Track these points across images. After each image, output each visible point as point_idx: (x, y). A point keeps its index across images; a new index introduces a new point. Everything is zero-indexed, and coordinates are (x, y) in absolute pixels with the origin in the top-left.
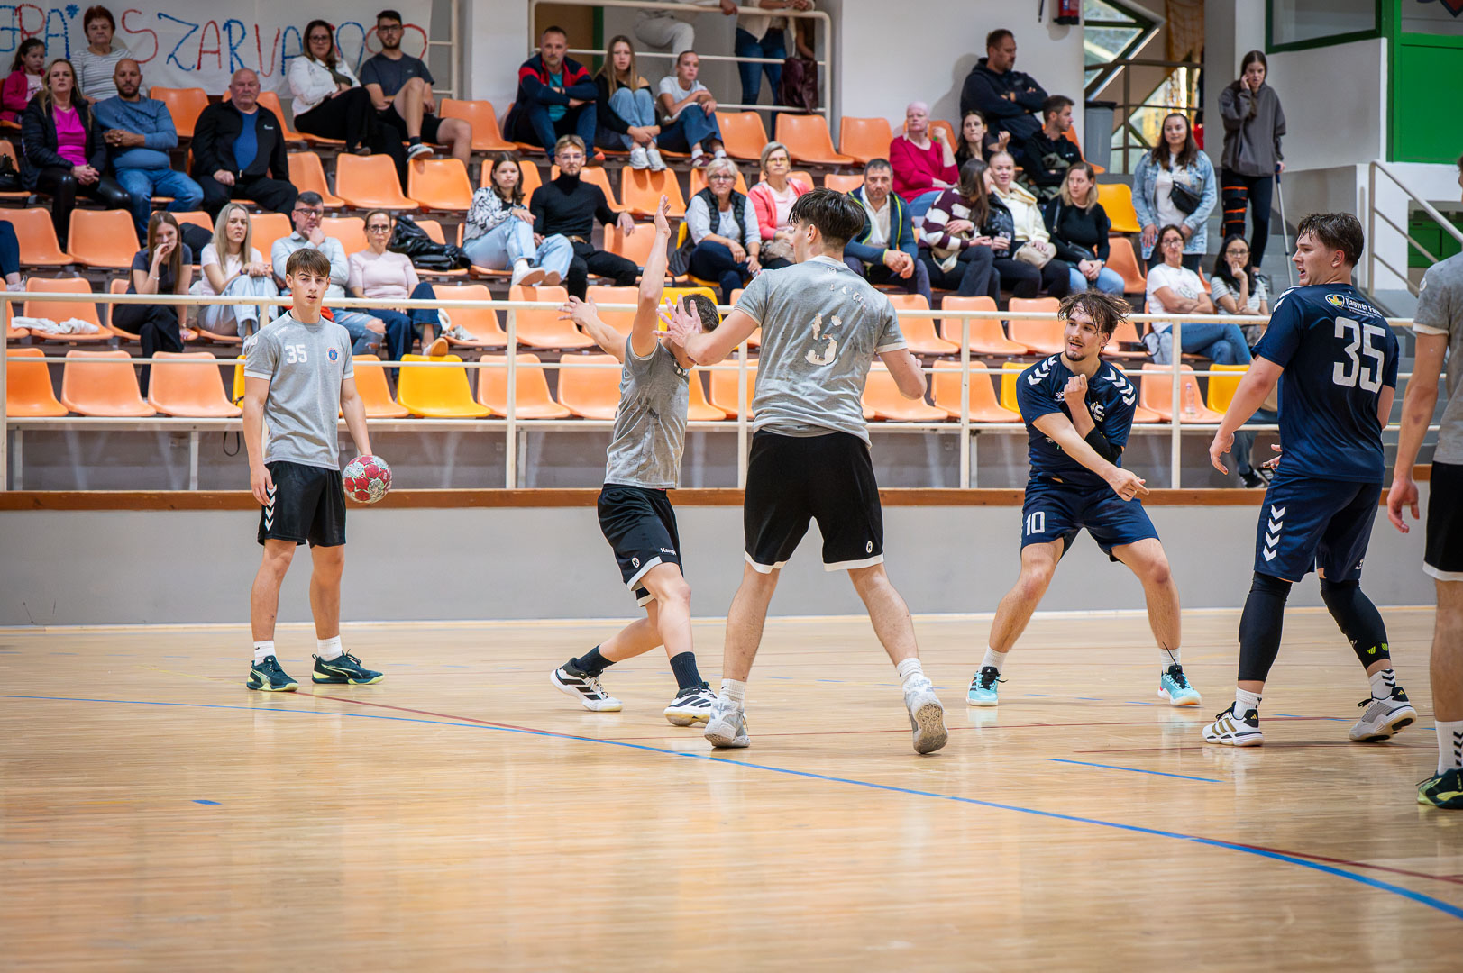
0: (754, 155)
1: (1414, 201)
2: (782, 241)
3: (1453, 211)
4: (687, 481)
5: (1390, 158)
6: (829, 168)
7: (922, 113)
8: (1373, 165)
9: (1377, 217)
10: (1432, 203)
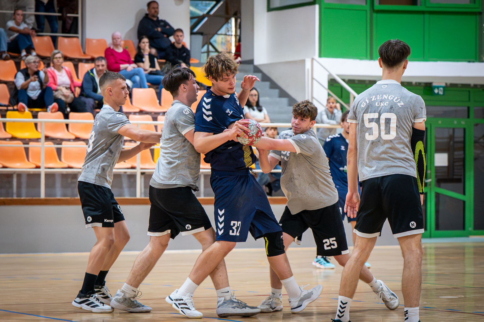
0: (48, 54)
1: (330, 75)
2: (59, 91)
3: (347, 79)
4: (19, 195)
5: (320, 56)
6: (81, 60)
7: (119, 37)
8: (313, 59)
9: (314, 81)
10: (338, 76)
